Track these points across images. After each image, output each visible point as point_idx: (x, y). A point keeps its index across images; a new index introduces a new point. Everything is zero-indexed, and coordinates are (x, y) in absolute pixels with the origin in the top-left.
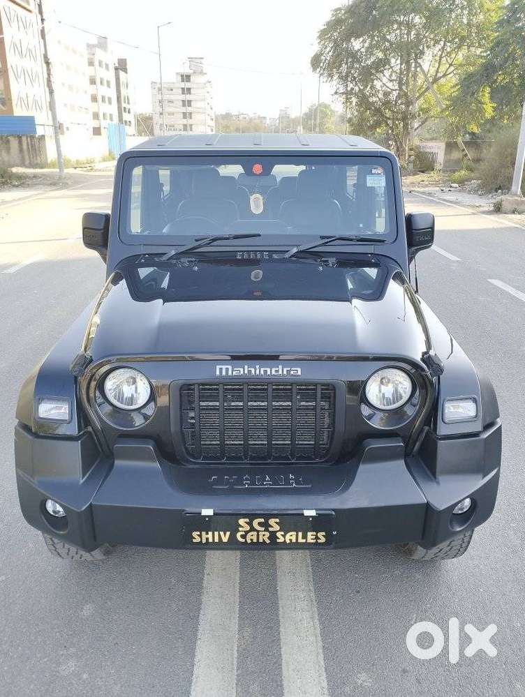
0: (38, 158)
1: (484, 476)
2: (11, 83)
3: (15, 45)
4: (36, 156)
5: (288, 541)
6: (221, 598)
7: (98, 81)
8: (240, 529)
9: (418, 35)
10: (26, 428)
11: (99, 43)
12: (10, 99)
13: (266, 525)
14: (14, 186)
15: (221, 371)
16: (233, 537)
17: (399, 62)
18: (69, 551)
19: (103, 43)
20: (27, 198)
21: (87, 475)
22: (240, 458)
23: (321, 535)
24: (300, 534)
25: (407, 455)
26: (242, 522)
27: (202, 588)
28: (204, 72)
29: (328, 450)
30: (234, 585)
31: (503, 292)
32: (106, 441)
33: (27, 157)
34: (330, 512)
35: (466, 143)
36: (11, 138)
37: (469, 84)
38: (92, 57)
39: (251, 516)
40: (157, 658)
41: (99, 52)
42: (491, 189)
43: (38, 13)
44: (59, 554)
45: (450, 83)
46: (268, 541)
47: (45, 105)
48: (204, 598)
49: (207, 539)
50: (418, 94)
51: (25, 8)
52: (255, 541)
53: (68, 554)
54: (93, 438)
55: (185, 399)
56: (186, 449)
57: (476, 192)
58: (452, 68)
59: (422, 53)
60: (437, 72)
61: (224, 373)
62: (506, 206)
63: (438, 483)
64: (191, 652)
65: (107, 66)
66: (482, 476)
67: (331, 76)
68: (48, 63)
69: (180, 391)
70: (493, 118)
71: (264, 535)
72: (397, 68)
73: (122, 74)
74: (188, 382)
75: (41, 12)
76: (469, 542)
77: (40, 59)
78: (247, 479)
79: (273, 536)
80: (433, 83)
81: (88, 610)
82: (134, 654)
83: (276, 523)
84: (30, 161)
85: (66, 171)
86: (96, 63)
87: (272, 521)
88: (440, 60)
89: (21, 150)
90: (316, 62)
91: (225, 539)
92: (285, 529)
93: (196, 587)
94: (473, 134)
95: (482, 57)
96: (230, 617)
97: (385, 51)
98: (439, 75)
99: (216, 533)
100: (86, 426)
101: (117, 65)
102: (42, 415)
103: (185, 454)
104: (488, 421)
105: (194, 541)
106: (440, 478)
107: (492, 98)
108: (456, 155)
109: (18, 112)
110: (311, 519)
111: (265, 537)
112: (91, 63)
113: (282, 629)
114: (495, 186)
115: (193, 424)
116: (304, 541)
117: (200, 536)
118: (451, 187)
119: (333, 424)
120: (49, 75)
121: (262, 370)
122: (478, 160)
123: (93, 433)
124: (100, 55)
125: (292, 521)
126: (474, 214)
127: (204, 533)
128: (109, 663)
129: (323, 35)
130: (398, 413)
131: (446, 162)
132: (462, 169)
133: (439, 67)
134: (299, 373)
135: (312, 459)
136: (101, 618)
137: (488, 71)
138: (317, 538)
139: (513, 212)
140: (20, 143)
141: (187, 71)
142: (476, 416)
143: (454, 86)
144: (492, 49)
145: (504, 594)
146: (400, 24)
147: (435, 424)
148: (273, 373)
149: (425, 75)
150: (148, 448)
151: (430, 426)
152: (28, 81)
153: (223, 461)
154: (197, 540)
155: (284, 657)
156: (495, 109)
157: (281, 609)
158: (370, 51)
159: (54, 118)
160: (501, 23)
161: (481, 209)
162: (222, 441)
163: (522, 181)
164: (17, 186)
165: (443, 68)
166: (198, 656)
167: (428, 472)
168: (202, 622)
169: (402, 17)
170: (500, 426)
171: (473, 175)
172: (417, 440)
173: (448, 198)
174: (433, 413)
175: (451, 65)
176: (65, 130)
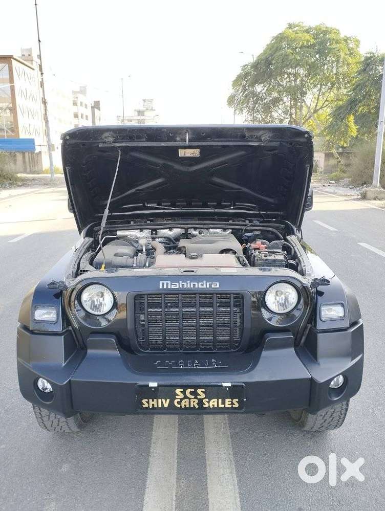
0: (36, 167)
1: (352, 360)
2: (18, 118)
3: (22, 92)
4: (35, 166)
5: (211, 407)
6: (164, 459)
7: (80, 116)
8: (177, 397)
9: (302, 80)
10: (26, 328)
11: (80, 90)
12: (17, 128)
13: (195, 394)
14: (18, 186)
15: (163, 286)
16: (171, 403)
17: (289, 99)
18: (53, 423)
19: (83, 91)
20: (27, 193)
21: (68, 360)
22: (177, 349)
23: (235, 401)
24: (220, 401)
25: (296, 345)
26: (178, 391)
27: (149, 452)
28: (154, 109)
29: (240, 342)
30: (173, 450)
31: (368, 251)
32: (82, 336)
33: (28, 167)
34: (241, 384)
35: (340, 154)
36: (18, 154)
37: (340, 114)
38: (75, 99)
39: (185, 387)
40: (116, 501)
41: (80, 96)
42: (359, 184)
43: (39, 70)
44: (45, 426)
45: (326, 113)
46: (197, 406)
47: (42, 133)
48: (151, 460)
49: (153, 405)
50: (303, 121)
51: (30, 67)
52: (188, 406)
53: (52, 426)
54: (72, 335)
55: (138, 305)
56: (139, 343)
57: (348, 186)
58: (327, 103)
59: (306, 93)
60: (316, 106)
61: (165, 287)
62: (369, 195)
63: (319, 364)
64: (141, 496)
65: (86, 105)
66: (350, 360)
67: (241, 109)
68: (45, 102)
69: (134, 299)
70: (357, 137)
71: (194, 402)
72: (288, 104)
73: (96, 110)
74: (140, 293)
75: (41, 69)
76: (345, 414)
77: (40, 101)
78: (181, 363)
79: (201, 402)
80: (314, 113)
81: (65, 468)
82: (99, 498)
83: (202, 392)
84: (30, 169)
85: (55, 175)
86: (79, 104)
87: (200, 391)
88: (318, 97)
89: (24, 162)
90: (231, 101)
91: (166, 405)
92: (209, 397)
93: (145, 452)
94: (343, 147)
95: (347, 95)
96: (170, 473)
97: (279, 92)
98: (318, 108)
99: (160, 400)
100: (67, 326)
101: (93, 105)
102: (37, 318)
103: (138, 345)
104: (353, 320)
105: (144, 406)
106: (320, 360)
107: (356, 123)
108: (332, 162)
109: (23, 135)
110: (227, 389)
111: (194, 403)
112: (75, 104)
113: (209, 481)
114: (360, 182)
115: (143, 325)
116: (223, 406)
117: (148, 402)
118: (330, 183)
119: (243, 323)
120: (46, 110)
121: (192, 284)
122: (348, 165)
123: (72, 331)
124: (81, 98)
125: (214, 391)
126: (346, 200)
127: (151, 400)
128: (80, 505)
129: (236, 83)
130: (288, 315)
131: (325, 166)
132: (337, 171)
133: (317, 102)
134: (218, 286)
135: (228, 349)
136: (75, 473)
137: (352, 104)
138: (232, 404)
139: (375, 199)
140: (24, 157)
141: (142, 108)
142: (344, 316)
143: (329, 115)
144: (354, 89)
145: (374, 455)
146: (289, 74)
147: (315, 323)
148: (200, 286)
149: (308, 108)
150: (112, 341)
151: (312, 324)
152: (31, 116)
153: (165, 351)
154: (146, 405)
155: (210, 500)
156: (358, 130)
157: (208, 466)
158: (269, 92)
159: (49, 141)
160: (359, 73)
161: (352, 197)
162: (164, 337)
163: (380, 177)
164: (21, 186)
165: (320, 104)
166: (147, 499)
167: (311, 356)
168: (149, 476)
169: (290, 69)
170: (362, 325)
171: (345, 175)
172: (303, 334)
173: (328, 190)
174: (314, 314)
175: (326, 101)
176: (56, 148)
